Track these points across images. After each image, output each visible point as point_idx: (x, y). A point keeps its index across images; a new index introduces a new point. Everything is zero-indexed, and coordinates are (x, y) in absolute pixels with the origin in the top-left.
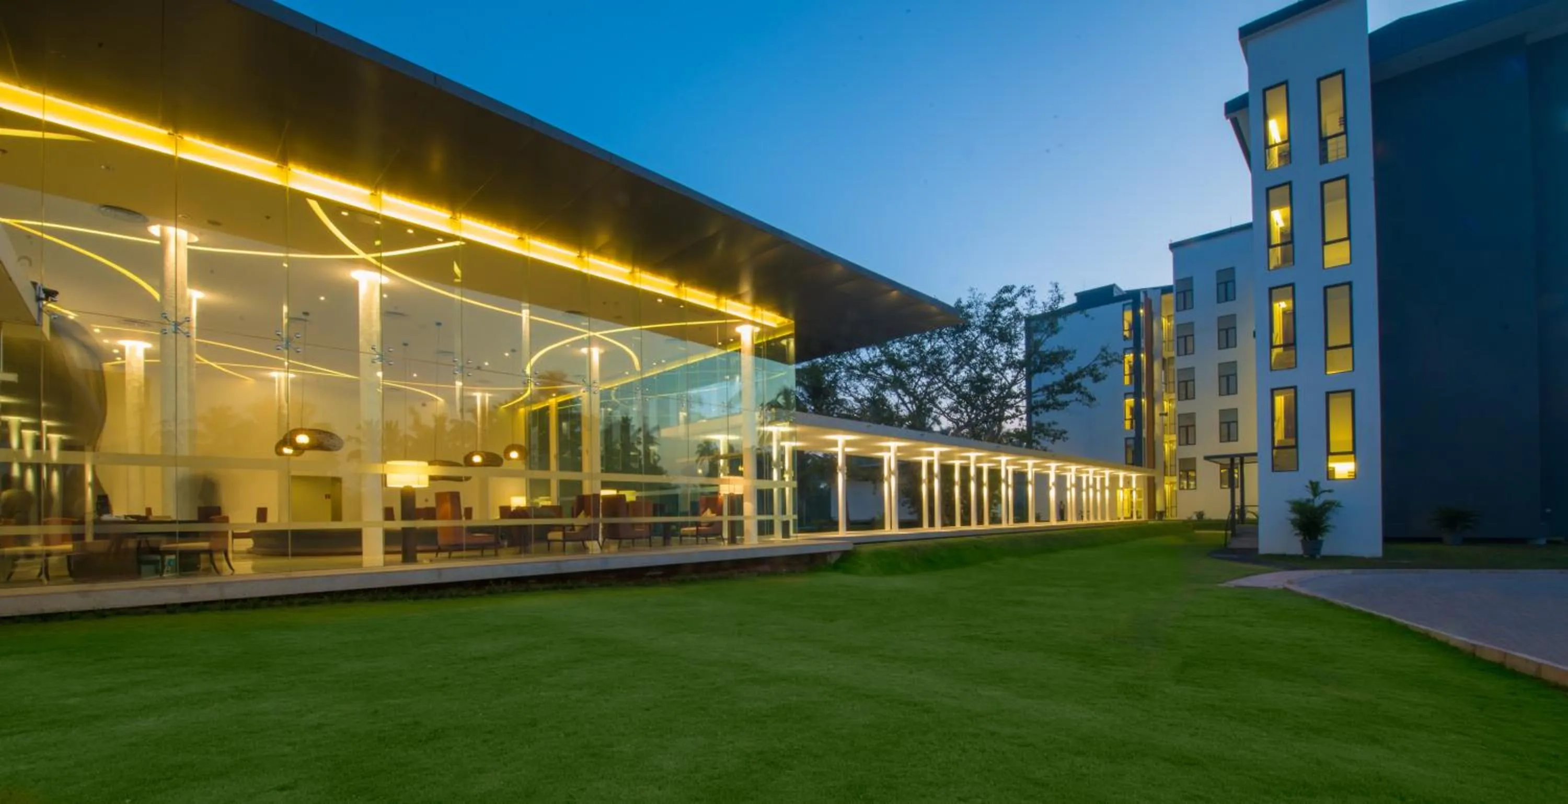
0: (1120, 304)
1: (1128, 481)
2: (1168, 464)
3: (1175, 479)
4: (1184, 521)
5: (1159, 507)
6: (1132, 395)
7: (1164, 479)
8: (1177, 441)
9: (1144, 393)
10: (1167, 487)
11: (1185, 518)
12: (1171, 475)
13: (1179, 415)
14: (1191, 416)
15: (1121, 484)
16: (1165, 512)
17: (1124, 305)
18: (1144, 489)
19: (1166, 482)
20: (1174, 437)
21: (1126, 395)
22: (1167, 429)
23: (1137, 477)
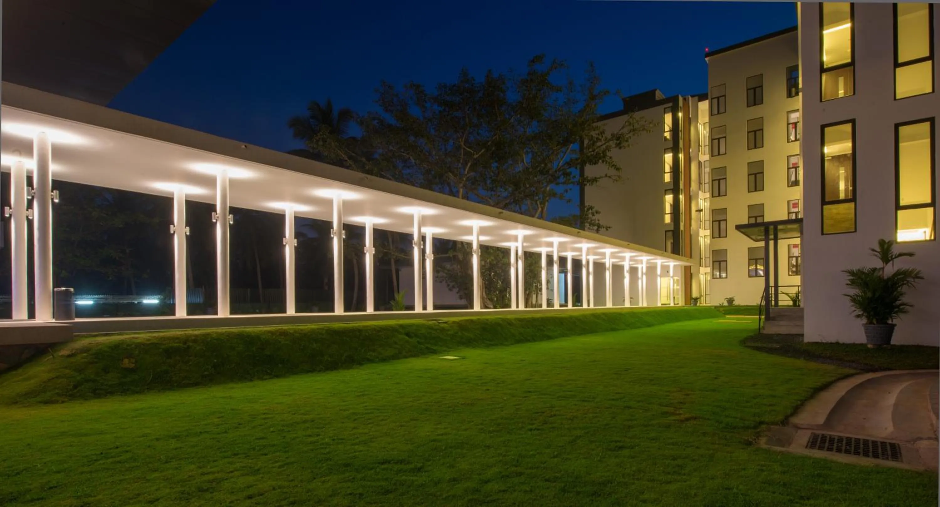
0: (662, 107)
1: (665, 270)
2: (703, 256)
3: (708, 270)
4: (716, 307)
5: (695, 294)
6: (671, 191)
7: (699, 268)
8: (710, 235)
9: (681, 190)
10: (702, 278)
11: (717, 304)
12: (705, 267)
13: (713, 210)
14: (724, 211)
15: (659, 271)
16: (700, 298)
17: (665, 109)
18: (682, 278)
19: (701, 272)
20: (708, 232)
21: (666, 192)
22: (703, 224)
23: (675, 266)
